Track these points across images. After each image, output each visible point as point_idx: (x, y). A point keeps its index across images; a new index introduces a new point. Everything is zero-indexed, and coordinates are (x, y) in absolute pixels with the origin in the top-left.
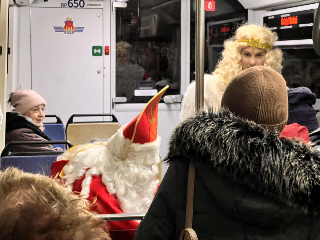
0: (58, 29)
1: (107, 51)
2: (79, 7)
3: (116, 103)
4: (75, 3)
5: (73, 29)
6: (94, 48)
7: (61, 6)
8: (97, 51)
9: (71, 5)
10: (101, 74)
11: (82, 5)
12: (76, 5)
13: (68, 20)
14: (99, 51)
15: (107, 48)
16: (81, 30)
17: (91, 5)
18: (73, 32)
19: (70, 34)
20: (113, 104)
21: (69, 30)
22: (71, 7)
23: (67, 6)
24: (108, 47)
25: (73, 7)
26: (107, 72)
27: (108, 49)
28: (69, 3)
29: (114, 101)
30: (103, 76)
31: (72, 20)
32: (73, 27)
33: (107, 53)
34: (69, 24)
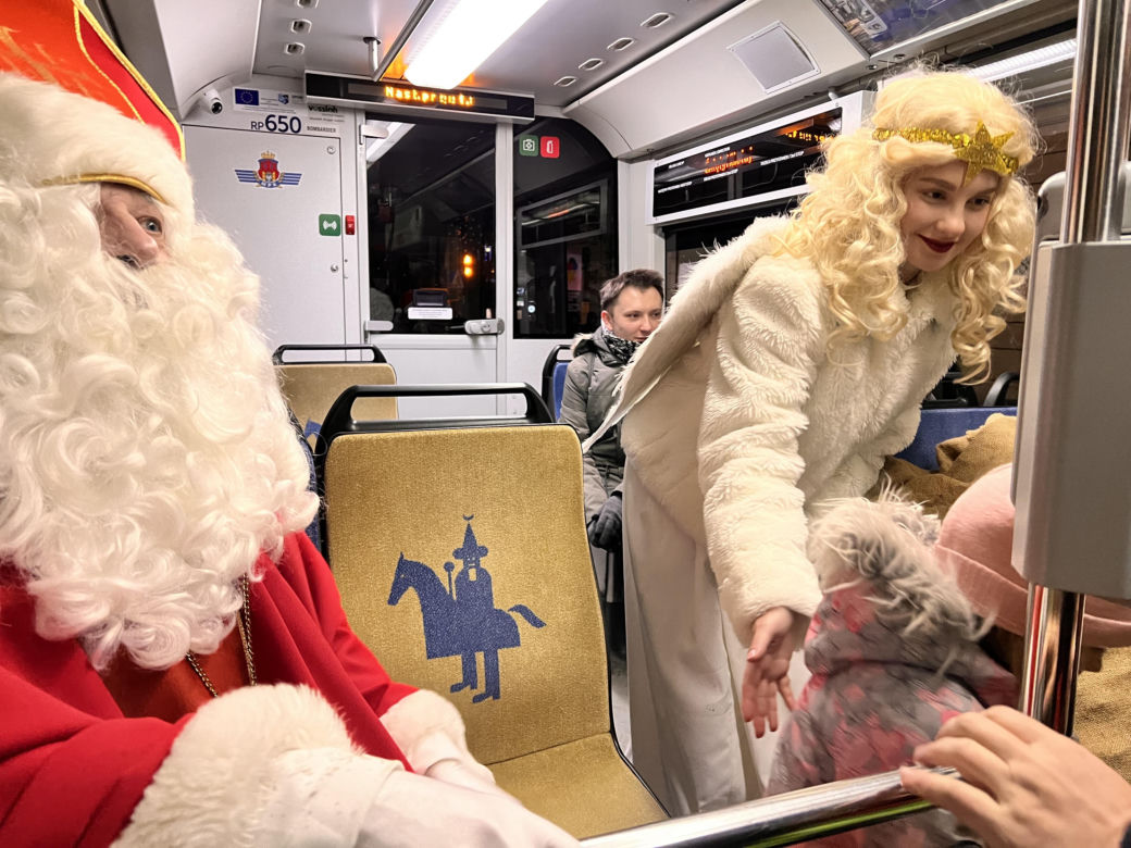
0: (245, 176)
1: (350, 226)
2: (289, 131)
3: (372, 332)
4: (280, 122)
5: (277, 177)
6: (323, 218)
7: (250, 128)
8: (330, 225)
9: (271, 126)
10: (340, 270)
11: (296, 129)
12: (283, 127)
13: (266, 157)
14: (334, 225)
15: (350, 220)
16: (293, 179)
17: (315, 129)
18: (278, 184)
19: (272, 186)
20: (366, 332)
21: (269, 178)
22: (272, 130)
23: (265, 129)
24: (353, 217)
25: (277, 131)
26: (351, 268)
27: (353, 223)
28: (267, 122)
29: (367, 329)
30: (344, 277)
31: (276, 159)
32: (277, 173)
33: (350, 231)
34: (268, 166)
